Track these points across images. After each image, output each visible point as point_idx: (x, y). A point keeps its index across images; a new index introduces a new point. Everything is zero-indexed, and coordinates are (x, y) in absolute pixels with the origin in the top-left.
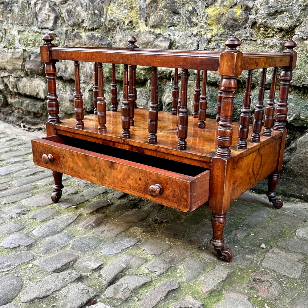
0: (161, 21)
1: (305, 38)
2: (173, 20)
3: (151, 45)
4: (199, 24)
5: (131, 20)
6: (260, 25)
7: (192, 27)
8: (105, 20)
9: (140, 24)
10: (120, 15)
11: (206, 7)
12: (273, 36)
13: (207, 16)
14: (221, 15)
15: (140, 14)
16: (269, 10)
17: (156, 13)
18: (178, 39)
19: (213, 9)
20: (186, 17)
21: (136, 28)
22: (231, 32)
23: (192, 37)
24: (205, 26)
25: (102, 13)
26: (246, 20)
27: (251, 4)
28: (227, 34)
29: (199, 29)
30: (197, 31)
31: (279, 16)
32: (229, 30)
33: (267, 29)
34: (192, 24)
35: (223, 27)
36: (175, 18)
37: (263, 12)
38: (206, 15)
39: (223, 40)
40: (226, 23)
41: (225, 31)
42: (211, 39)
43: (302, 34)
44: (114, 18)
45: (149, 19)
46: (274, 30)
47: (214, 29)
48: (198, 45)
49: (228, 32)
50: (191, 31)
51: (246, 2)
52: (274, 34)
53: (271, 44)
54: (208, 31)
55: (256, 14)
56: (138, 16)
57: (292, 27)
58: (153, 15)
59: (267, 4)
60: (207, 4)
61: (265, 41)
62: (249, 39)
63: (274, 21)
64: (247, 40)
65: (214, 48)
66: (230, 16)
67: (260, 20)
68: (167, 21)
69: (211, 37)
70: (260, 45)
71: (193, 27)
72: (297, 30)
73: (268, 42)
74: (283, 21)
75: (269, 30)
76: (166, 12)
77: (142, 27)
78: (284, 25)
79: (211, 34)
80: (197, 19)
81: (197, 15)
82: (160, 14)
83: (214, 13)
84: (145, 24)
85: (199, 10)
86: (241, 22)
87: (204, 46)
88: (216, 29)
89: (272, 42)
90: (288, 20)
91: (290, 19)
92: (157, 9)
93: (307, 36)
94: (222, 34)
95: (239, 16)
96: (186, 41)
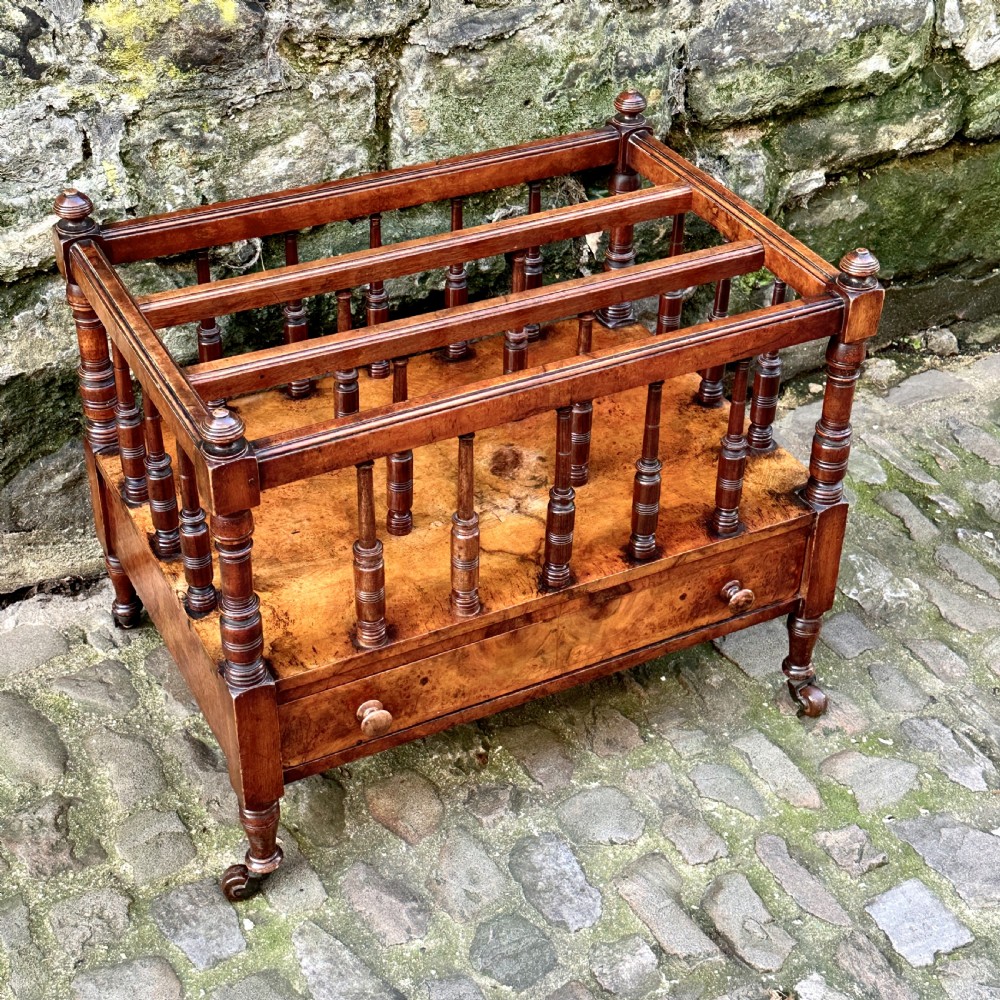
1: (445, 53)
4: (75, 68)
6: (308, 37)
7: (42, 85)
11: (87, 3)
12: (342, 59)
13: (105, 37)
14: (160, 27)
22: (214, 80)
23: (51, 120)
24: (103, 73)
26: (262, 30)
28: (202, 86)
29: (76, 87)
30: (68, 96)
32: (205, 74)
33: (325, 44)
34: (44, 75)
35: (177, 64)
38: (96, 35)
39: (187, 108)
40: (191, 50)
41: (192, 80)
42: (136, 114)
43: (434, 42)
46: (347, 44)
47: (142, 75)
48: (86, 144)
49: (203, 81)
50: (40, 98)
52: (342, 53)
53: (352, 89)
54: (119, 89)
55: (290, 4)
57: (402, 27)
61: (333, 83)
62: (280, 88)
63: (345, 17)
64: (273, 92)
65: (159, 142)
66: (202, 28)
67: (307, 24)
69: (138, 108)
70: (321, 101)
71: (48, 83)
72: (415, 35)
73: (340, 84)
74: (378, 16)
75: (331, 46)
78: (383, 28)
79: (135, 99)
80: (58, 53)
81: (54, 38)
83: (131, 22)
85: (60, 19)
86: (244, 39)
87: (118, 144)
88: (152, 76)
89: (354, 83)
90: (391, 10)
93: (451, 45)
94: (180, 90)
95: (237, 21)
96: (31, 141)
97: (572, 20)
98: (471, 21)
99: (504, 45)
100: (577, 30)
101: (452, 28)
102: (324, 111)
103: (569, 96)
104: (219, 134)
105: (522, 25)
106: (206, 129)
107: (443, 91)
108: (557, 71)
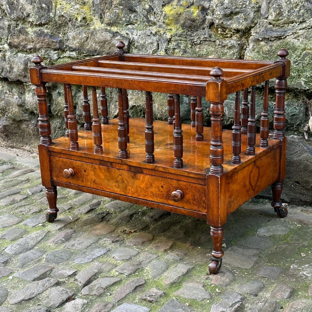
0: (117, 18)
1: (261, 39)
2: (130, 18)
3: (108, 44)
4: (158, 23)
5: (84, 17)
6: (218, 25)
7: (150, 26)
8: (55, 15)
9: (94, 21)
10: (71, 10)
11: (163, 6)
12: (231, 36)
13: (165, 15)
14: (178, 15)
15: (94, 10)
16: (224, 11)
17: (111, 10)
18: (137, 38)
19: (170, 8)
20: (143, 15)
21: (91, 25)
22: (189, 33)
23: (151, 36)
24: (164, 26)
25: (50, 7)
26: (204, 21)
27: (206, 5)
28: (186, 34)
29: (158, 28)
30: (155, 30)
31: (235, 17)
32: (187, 31)
33: (225, 30)
34: (150, 23)
35: (181, 26)
36: (132, 16)
37: (219, 13)
38: (163, 15)
39: (183, 40)
40: (184, 23)
41: (184, 32)
42: (170, 39)
43: (257, 35)
44: (65, 13)
45: (104, 16)
46: (231, 31)
47: (173, 29)
48: (158, 45)
49: (187, 33)
50: (149, 30)
51: (202, 3)
52: (231, 34)
53: (229, 45)
54: (167, 31)
55: (213, 14)
56: (91, 12)
57: (247, 28)
58: (108, 12)
59: (222, 5)
60: (163, 2)
61: (224, 42)
62: (208, 40)
63: (230, 22)
65: (175, 49)
66: (187, 17)
67: (217, 21)
68: (124, 19)
69: (170, 37)
70: (219, 46)
71: (151, 26)
72: (252, 31)
73: (226, 43)
74: (239, 23)
75: (227, 31)
76: (122, 10)
77: (97, 25)
78: (240, 27)
79: (170, 34)
81: (155, 14)
82: (116, 11)
83: (172, 12)
84: (101, 21)
85: (157, 9)
86: (198, 22)
87: (165, 47)
88: (175, 29)
89: (230, 43)
90: (243, 21)
91: (245, 20)
92: (112, 6)
93: (262, 37)
94: (181, 34)
95: (197, 16)
96: (146, 41)
97: (306, 35)
98: (270, 30)
99: (281, 41)
100: (307, 39)
101: (263, 31)
102: (219, 49)
103: (303, 64)
104: (190, 50)
105: (288, 34)
106: (187, 48)
107: (258, 52)
108: (299, 53)
